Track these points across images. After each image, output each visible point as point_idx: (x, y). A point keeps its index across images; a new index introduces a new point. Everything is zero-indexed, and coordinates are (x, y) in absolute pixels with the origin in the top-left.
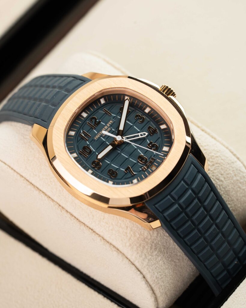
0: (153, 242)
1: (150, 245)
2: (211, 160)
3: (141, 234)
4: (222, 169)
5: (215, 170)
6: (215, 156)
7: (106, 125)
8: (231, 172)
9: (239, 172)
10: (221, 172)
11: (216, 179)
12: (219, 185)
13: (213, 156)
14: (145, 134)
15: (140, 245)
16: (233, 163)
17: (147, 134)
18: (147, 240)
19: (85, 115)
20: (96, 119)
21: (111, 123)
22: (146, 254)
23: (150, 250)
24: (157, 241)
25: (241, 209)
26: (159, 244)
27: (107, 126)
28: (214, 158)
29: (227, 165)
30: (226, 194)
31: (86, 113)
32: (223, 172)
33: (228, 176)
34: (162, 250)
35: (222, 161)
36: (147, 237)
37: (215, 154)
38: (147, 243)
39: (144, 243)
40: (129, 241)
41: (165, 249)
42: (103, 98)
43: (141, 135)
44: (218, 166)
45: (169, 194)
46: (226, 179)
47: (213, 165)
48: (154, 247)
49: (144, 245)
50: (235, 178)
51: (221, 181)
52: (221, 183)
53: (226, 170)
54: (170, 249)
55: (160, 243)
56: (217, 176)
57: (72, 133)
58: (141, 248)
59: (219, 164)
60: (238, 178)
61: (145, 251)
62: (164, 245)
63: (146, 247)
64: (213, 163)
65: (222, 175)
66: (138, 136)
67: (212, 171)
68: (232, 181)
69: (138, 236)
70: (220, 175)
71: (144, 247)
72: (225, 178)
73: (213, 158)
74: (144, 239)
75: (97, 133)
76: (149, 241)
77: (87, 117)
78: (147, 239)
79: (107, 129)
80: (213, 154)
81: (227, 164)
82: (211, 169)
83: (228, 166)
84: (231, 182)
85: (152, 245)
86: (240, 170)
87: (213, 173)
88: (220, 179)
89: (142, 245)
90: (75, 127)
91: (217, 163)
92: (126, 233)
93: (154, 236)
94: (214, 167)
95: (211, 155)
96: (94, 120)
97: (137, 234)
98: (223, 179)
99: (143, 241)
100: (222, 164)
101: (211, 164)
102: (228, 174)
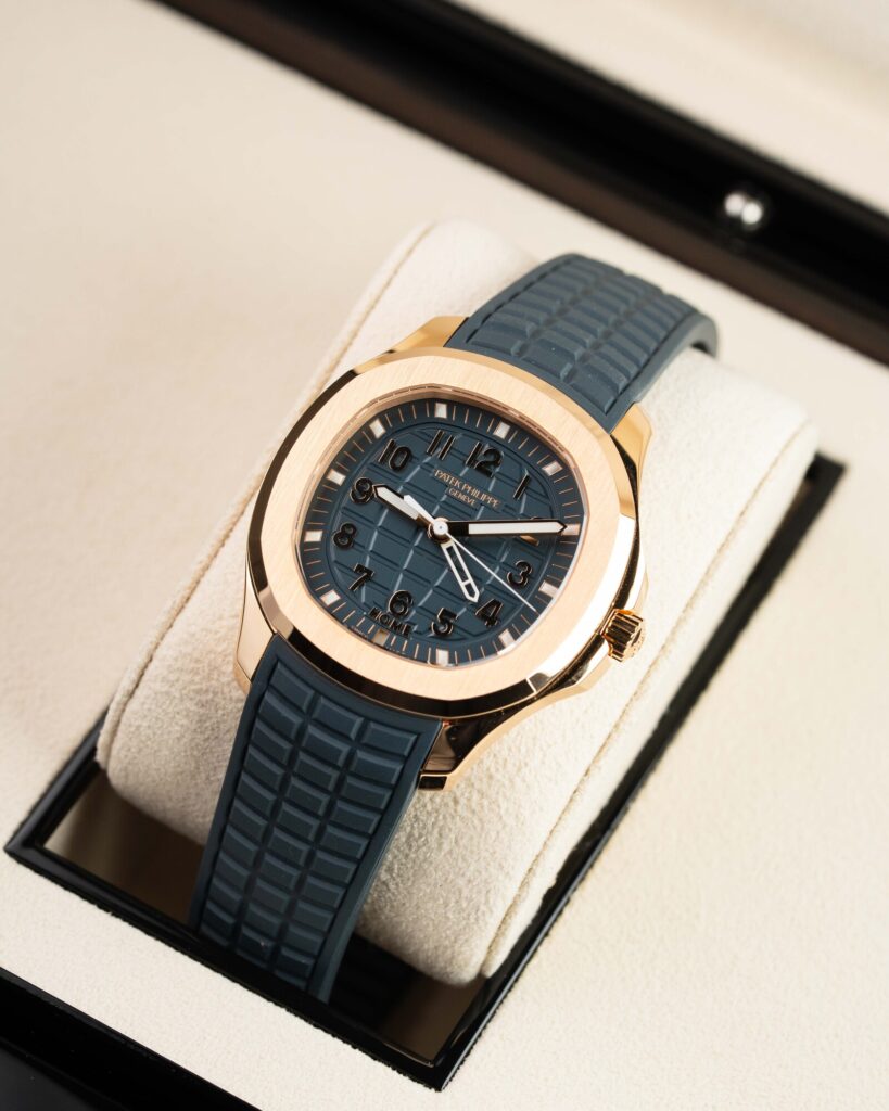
0: (215, 694)
1: (205, 688)
2: (486, 802)
3: (225, 656)
4: (472, 838)
5: (462, 819)
6: (502, 812)
7: (489, 494)
8: (472, 868)
9: (484, 892)
10: (462, 838)
11: (441, 829)
12: (426, 839)
13: (499, 806)
14: (472, 593)
15: (197, 661)
16: (501, 867)
17: (475, 599)
18: (215, 676)
19: (502, 431)
20: (496, 464)
21: (492, 503)
22: (181, 682)
23: (194, 691)
24: (223, 702)
25: (407, 927)
26: (217, 711)
27: (480, 496)
28: (491, 810)
29: (487, 850)
30: (416, 868)
31: (509, 434)
32: (463, 842)
33: (460, 860)
34: (208, 724)
35: (493, 835)
36: (224, 673)
37: (507, 810)
38: (209, 678)
39: (207, 670)
40: (202, 630)
41: (213, 730)
42: (561, 468)
43: (469, 587)
44: (475, 828)
45: (318, 693)
46: (448, 856)
47: (474, 812)
48: (204, 698)
49: (200, 671)
50: (461, 882)
51: (440, 845)
52: (434, 845)
53: (472, 852)
54: (220, 746)
55: (220, 712)
56: (447, 830)
57: (441, 411)
58: (192, 665)
59: (482, 828)
60: (465, 893)
61: (186, 677)
62: (222, 726)
63: (197, 679)
64: (477, 809)
65: (456, 842)
66: (464, 578)
67: (455, 811)
68: (451, 876)
69: (220, 649)
70: (452, 836)
71: (195, 672)
72: (450, 852)
73: (494, 806)
74: (216, 668)
75: (461, 475)
76: (213, 682)
77: (497, 440)
78: (219, 675)
79: (472, 497)
80: (504, 805)
81: (491, 851)
82: (459, 808)
83: (487, 854)
84: (449, 873)
85: (207, 691)
86: (488, 892)
87: (453, 818)
88: (443, 840)
89: (200, 666)
90: (460, 415)
91: (481, 820)
92: (221, 618)
93: (230, 691)
94: (470, 815)
95: (501, 799)
96: (491, 458)
97: (224, 645)
98: (446, 847)
99: (209, 665)
100: (483, 836)
101: (474, 805)
102: (464, 860)
